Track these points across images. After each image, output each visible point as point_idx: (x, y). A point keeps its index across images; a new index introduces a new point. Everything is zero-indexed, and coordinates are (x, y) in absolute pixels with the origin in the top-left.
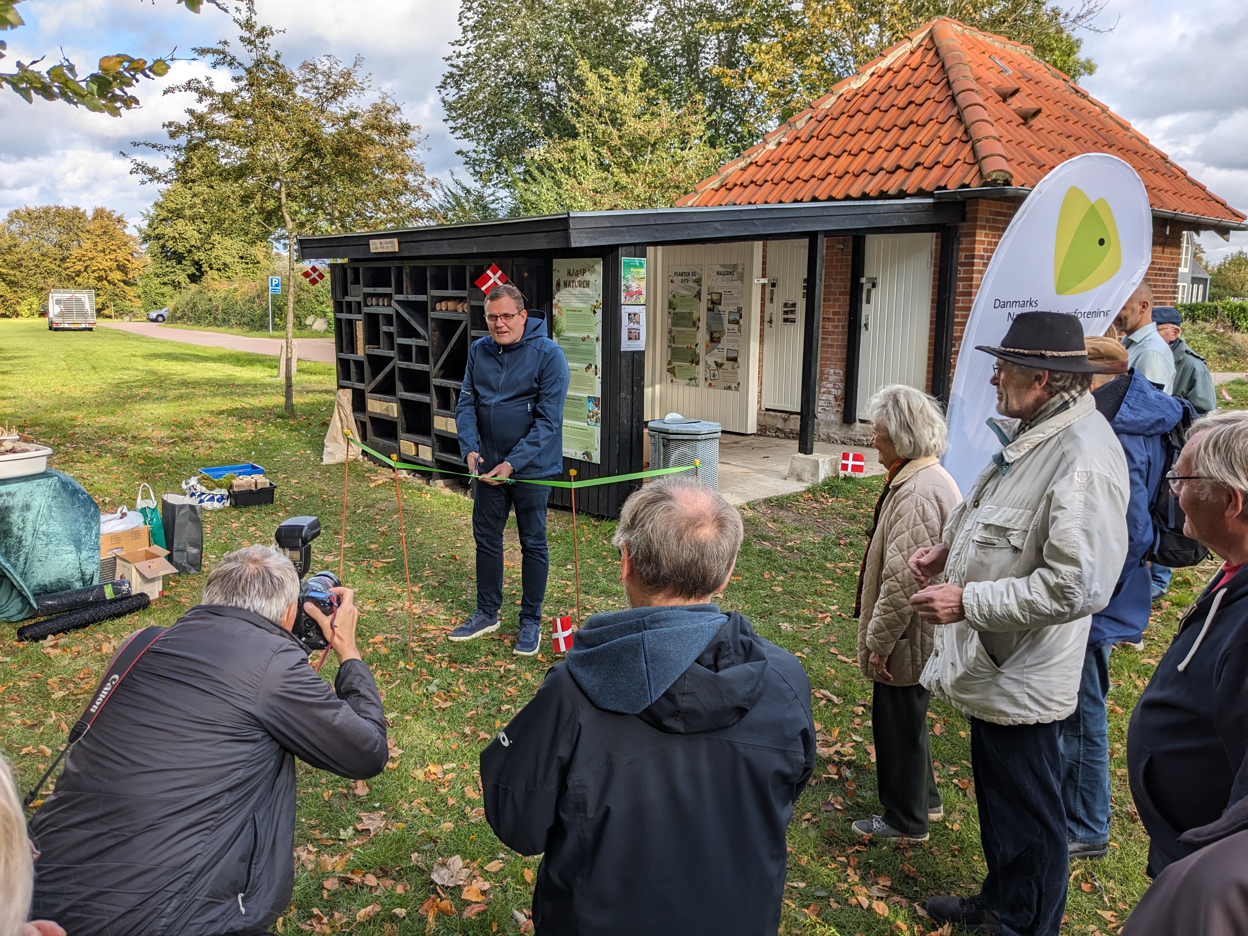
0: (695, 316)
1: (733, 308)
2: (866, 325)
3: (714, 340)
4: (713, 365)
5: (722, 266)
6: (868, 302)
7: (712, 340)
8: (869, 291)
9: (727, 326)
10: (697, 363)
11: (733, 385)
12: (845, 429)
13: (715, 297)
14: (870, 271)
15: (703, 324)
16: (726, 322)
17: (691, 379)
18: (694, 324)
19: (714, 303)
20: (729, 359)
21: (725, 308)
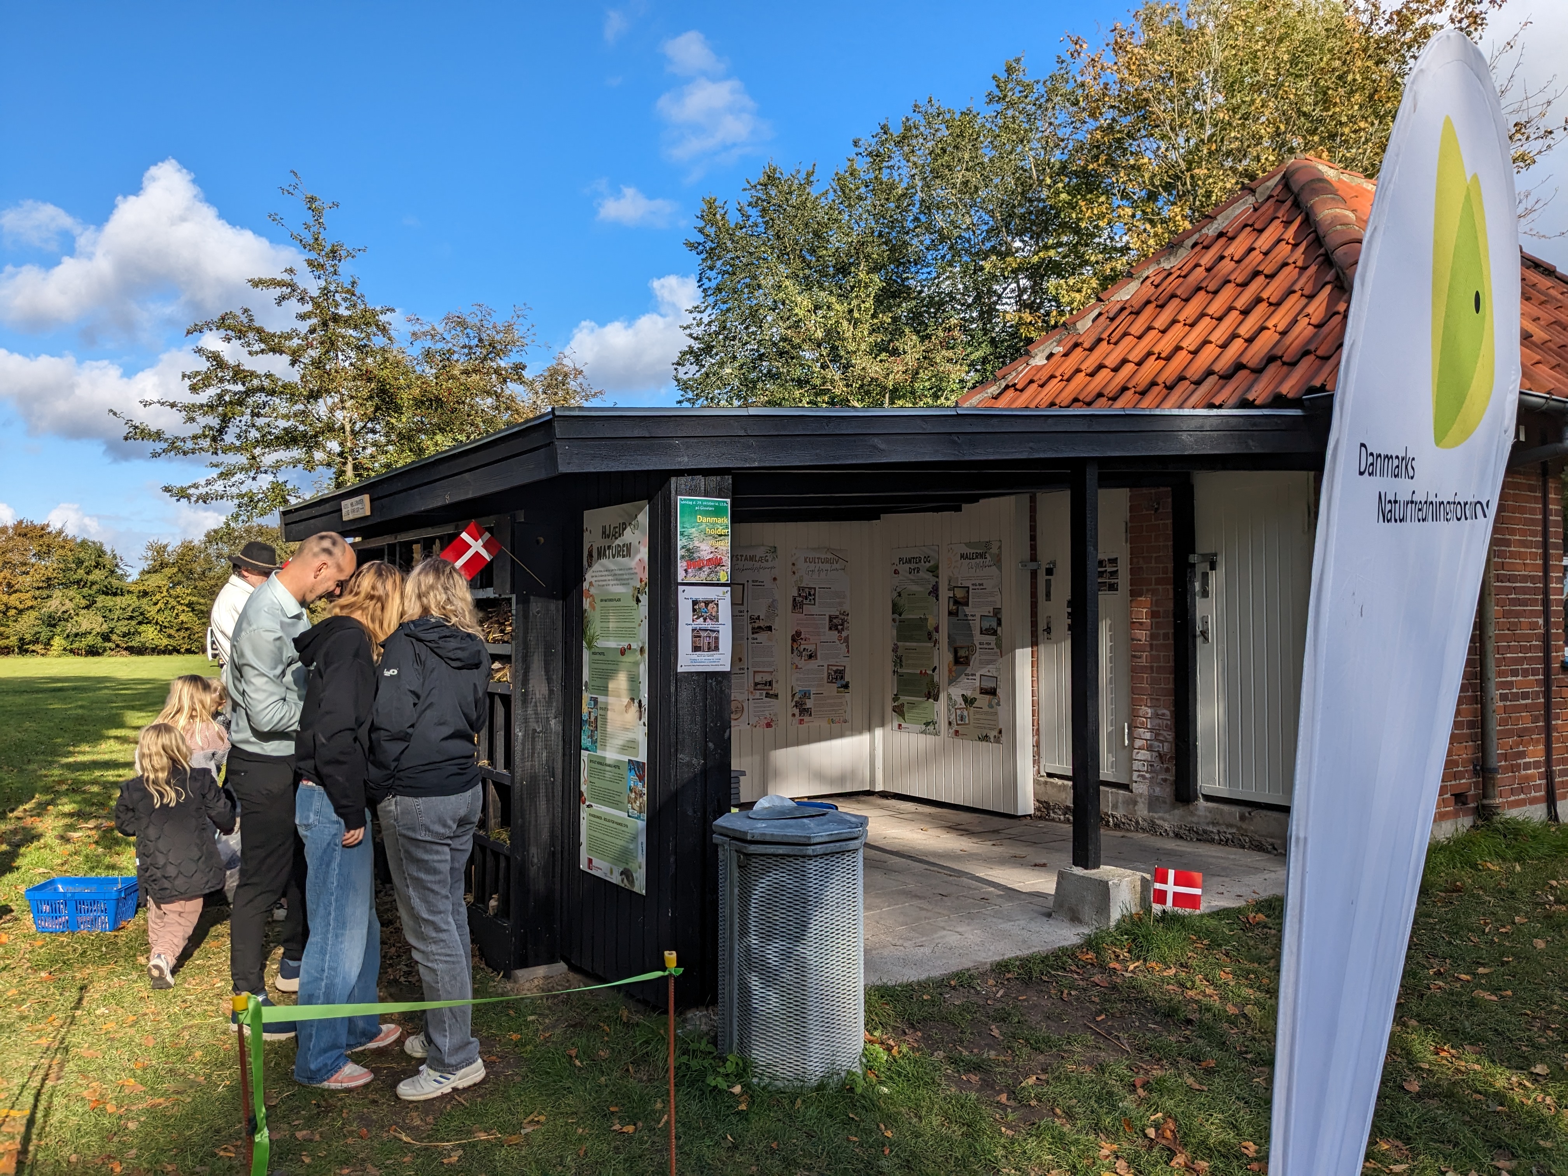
0: (931, 623)
1: (988, 610)
2: (1204, 634)
3: (961, 661)
4: (960, 700)
5: (969, 545)
6: (1205, 594)
7: (957, 661)
8: (1205, 576)
9: (978, 638)
10: (936, 699)
11: (992, 734)
12: (1178, 812)
13: (959, 594)
14: (1204, 543)
15: (943, 637)
16: (976, 632)
17: (927, 724)
18: (930, 636)
19: (959, 603)
20: (984, 691)
21: (975, 611)
